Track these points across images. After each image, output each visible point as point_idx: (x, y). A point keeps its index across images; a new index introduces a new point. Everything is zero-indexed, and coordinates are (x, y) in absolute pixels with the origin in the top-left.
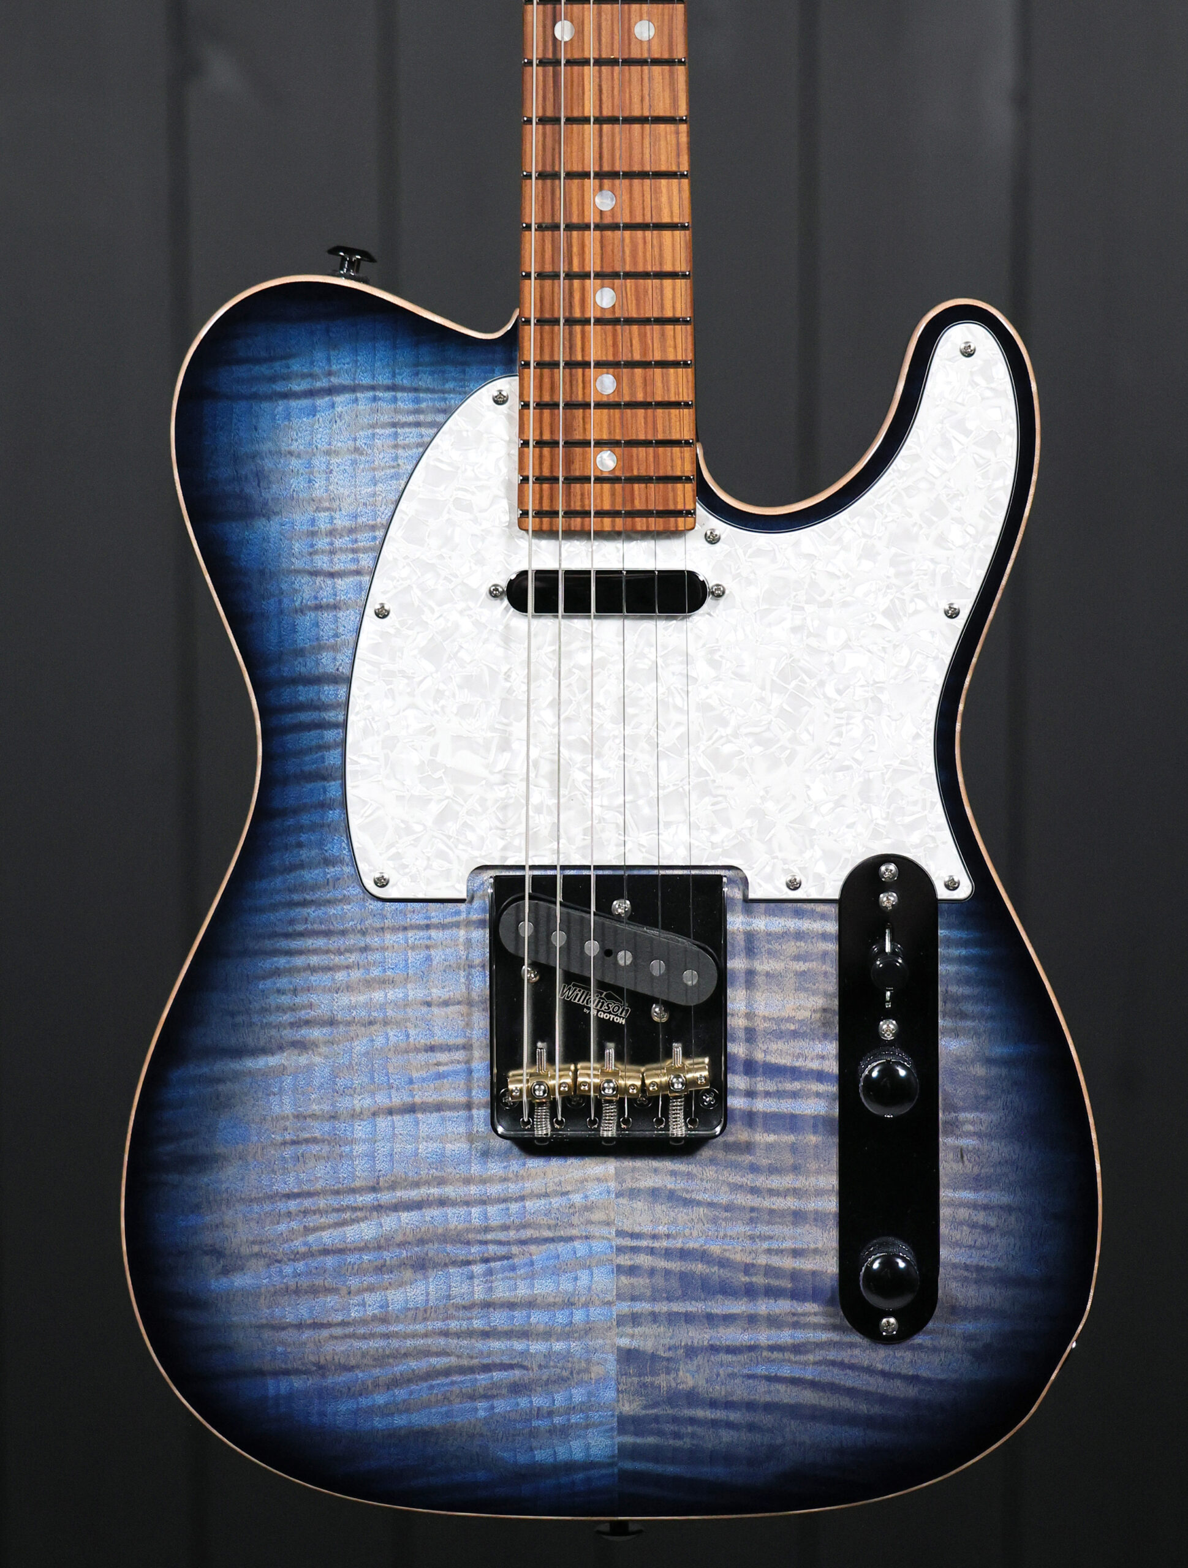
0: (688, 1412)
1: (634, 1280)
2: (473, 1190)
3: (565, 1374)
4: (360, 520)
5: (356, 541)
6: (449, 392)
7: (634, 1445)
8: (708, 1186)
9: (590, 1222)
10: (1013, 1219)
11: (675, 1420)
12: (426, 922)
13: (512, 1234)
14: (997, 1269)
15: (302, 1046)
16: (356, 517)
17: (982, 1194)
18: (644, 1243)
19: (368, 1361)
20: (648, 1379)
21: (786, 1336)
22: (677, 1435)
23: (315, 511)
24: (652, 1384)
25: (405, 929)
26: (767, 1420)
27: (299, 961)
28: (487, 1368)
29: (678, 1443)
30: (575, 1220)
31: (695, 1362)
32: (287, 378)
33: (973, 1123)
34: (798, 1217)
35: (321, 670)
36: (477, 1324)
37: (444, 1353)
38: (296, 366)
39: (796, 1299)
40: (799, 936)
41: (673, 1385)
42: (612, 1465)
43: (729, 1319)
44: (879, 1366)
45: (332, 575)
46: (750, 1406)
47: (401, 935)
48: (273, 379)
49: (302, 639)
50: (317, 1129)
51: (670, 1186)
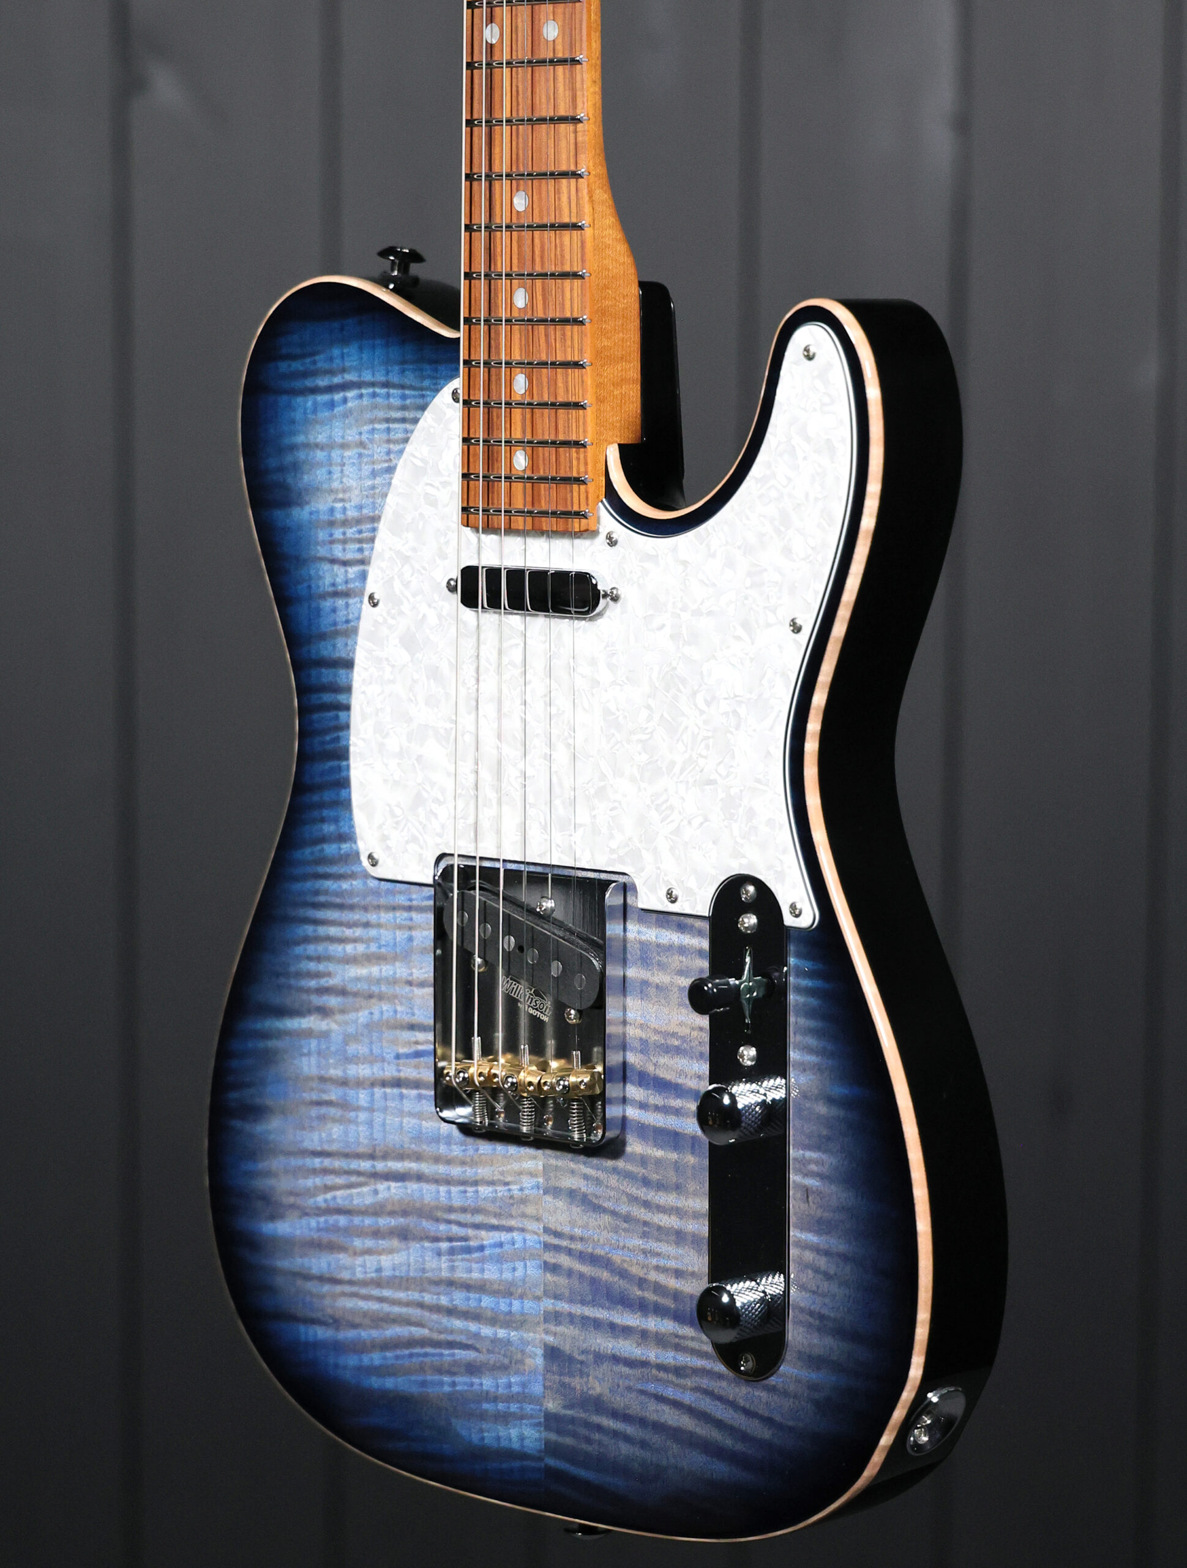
0: (596, 1419)
1: (556, 1278)
2: (442, 1169)
3: (506, 1361)
4: (365, 511)
5: (360, 532)
6: (427, 389)
7: (556, 1443)
8: (612, 1194)
9: (524, 1215)
10: (848, 1268)
11: (587, 1424)
12: (408, 903)
13: (469, 1217)
14: (835, 1320)
15: (324, 1012)
16: (361, 508)
17: (824, 1238)
18: (564, 1243)
19: (367, 1321)
20: (567, 1380)
21: (669, 1357)
22: (588, 1440)
23: (333, 502)
24: (569, 1385)
25: (394, 908)
26: (655, 1439)
27: (322, 930)
28: (451, 1345)
29: (589, 1448)
30: (514, 1211)
31: (602, 1370)
33: (816, 1162)
34: (680, 1237)
35: (337, 655)
36: (444, 1301)
37: (419, 1324)
39: (678, 1321)
40: (682, 950)
41: (585, 1390)
42: (540, 1459)
43: (626, 1331)
44: (742, 1403)
45: (345, 563)
46: (643, 1422)
47: (391, 914)
48: (305, 374)
49: (325, 624)
50: (334, 1094)
51: (584, 1189)
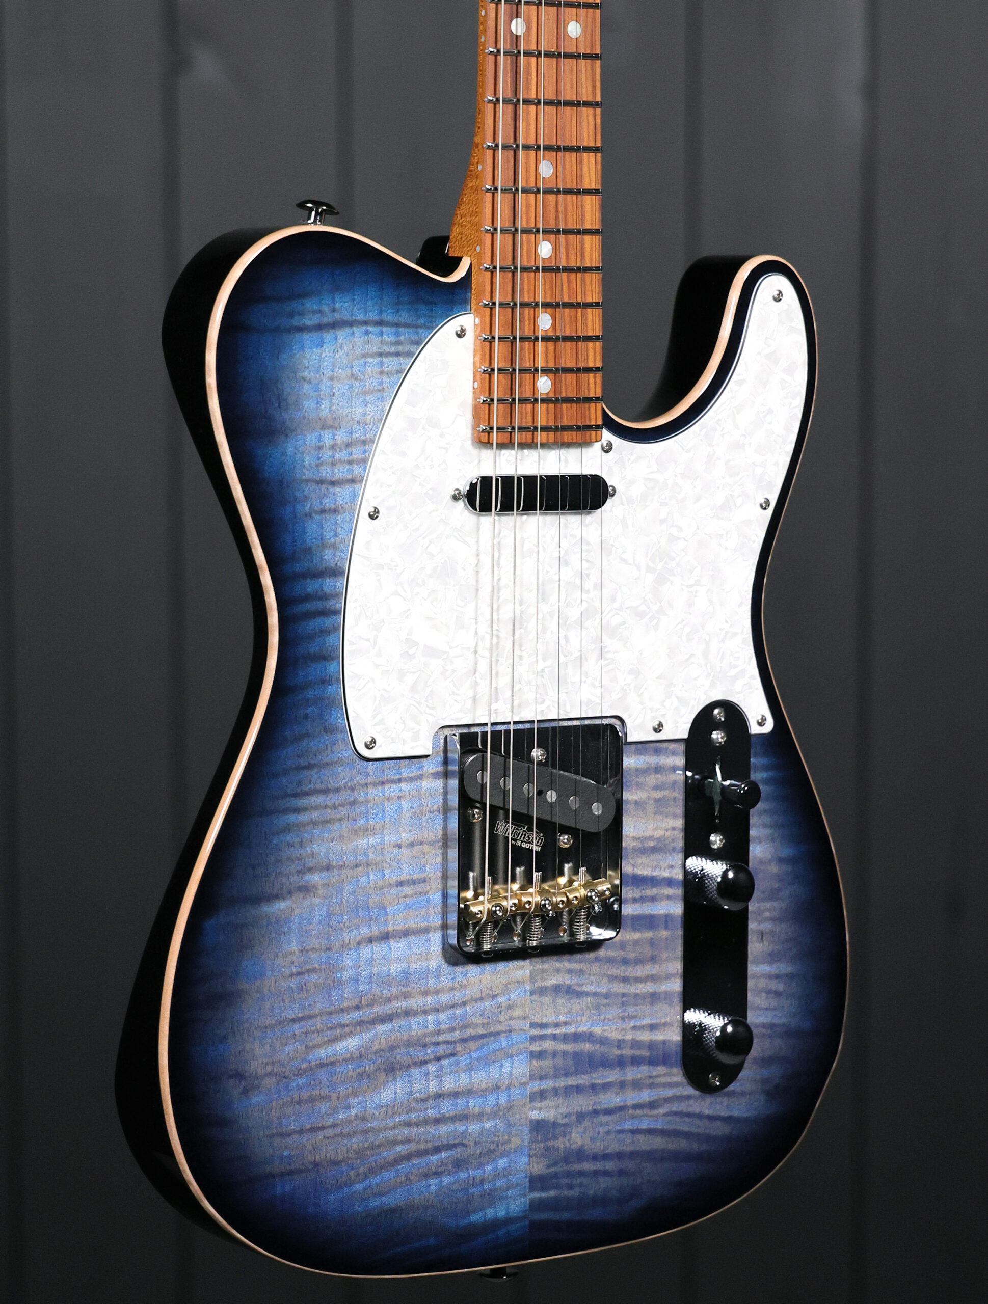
0: (577, 1167)
1: (542, 1063)
2: (430, 1000)
3: (493, 1146)
4: (354, 436)
6: (421, 327)
7: (540, 1199)
8: (594, 979)
9: (512, 1018)
10: (794, 983)
11: (569, 1174)
13: (457, 1034)
14: (783, 1025)
15: (305, 890)
16: (351, 433)
17: (775, 966)
18: (549, 1031)
19: (351, 1155)
20: (551, 1143)
21: (645, 1096)
22: (570, 1187)
24: (553, 1147)
25: (383, 783)
26: (631, 1166)
27: (304, 817)
29: (571, 1193)
30: (502, 1018)
31: (583, 1125)
32: (302, 314)
33: (769, 910)
34: (654, 997)
35: (324, 565)
36: (431, 1113)
37: (407, 1141)
38: (310, 304)
39: (652, 1065)
40: (658, 769)
41: (568, 1145)
42: (524, 1218)
43: (606, 1086)
44: (706, 1112)
45: (333, 484)
46: (620, 1156)
47: (380, 789)
49: (310, 539)
51: (568, 982)
